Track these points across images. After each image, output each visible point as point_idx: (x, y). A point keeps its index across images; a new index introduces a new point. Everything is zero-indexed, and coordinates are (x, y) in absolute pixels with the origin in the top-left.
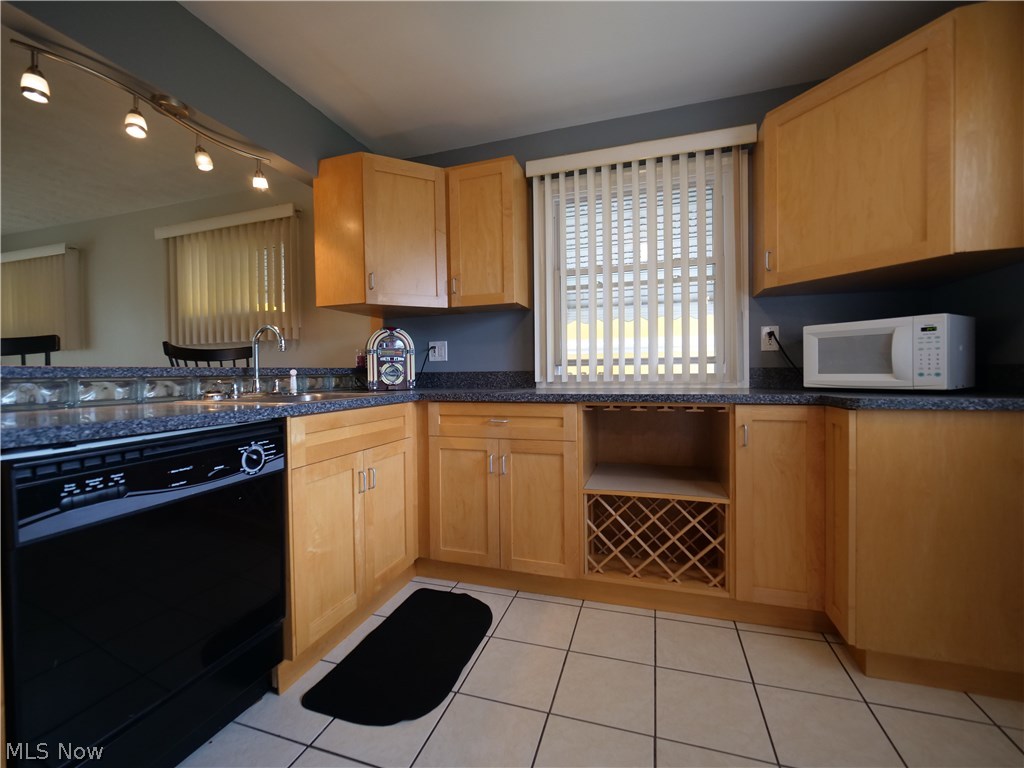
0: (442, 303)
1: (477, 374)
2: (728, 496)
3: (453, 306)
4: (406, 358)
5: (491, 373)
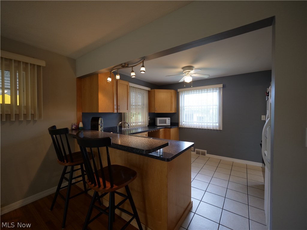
3: (118, 112)
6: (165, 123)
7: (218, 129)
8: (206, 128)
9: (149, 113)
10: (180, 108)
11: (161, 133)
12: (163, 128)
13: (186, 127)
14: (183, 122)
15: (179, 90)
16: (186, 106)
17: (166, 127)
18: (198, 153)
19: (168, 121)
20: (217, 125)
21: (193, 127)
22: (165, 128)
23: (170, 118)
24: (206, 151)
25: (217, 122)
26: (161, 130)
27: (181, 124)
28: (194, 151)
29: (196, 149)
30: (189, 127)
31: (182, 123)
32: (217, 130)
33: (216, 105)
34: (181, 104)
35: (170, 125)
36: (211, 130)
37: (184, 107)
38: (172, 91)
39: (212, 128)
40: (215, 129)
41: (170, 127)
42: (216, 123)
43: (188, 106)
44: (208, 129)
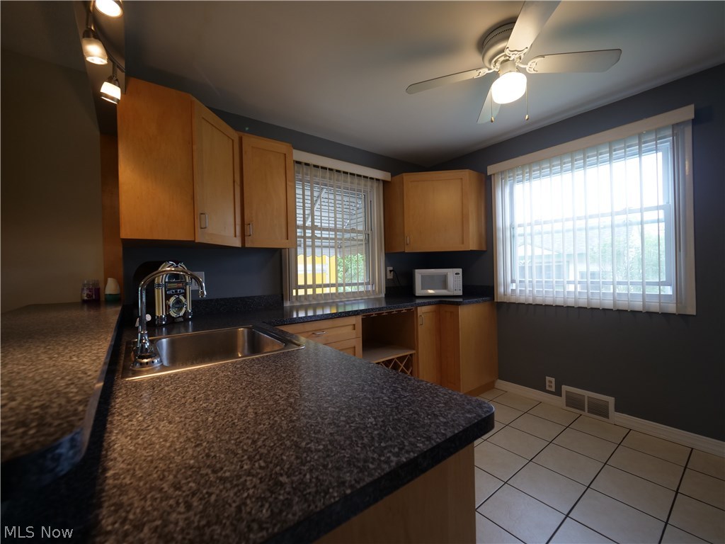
0: (237, 243)
1: (237, 299)
2: (414, 349)
3: (247, 246)
4: (185, 290)
5: (248, 298)
6: (445, 286)
7: (672, 308)
8: (608, 303)
9: (386, 254)
10: (500, 235)
11: (420, 322)
12: (429, 304)
13: (522, 300)
14: (513, 281)
15: (491, 170)
16: (520, 226)
17: (441, 301)
18: (573, 402)
19: (454, 280)
20: (668, 291)
21: (549, 301)
22: (440, 303)
23: (460, 271)
24: (611, 400)
25: (663, 279)
26: (422, 310)
27: (501, 290)
28: (558, 393)
29: (565, 388)
30: (534, 299)
31: (505, 286)
32: (666, 315)
33: (658, 208)
34: (503, 218)
35: (460, 293)
36: (634, 312)
37: (512, 227)
38: (466, 175)
39: (638, 305)
40: (654, 306)
41: (461, 300)
42: (660, 284)
43: (530, 224)
44: (620, 312)
